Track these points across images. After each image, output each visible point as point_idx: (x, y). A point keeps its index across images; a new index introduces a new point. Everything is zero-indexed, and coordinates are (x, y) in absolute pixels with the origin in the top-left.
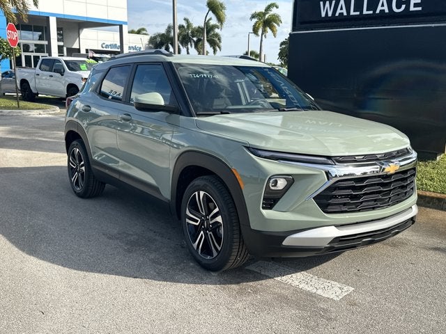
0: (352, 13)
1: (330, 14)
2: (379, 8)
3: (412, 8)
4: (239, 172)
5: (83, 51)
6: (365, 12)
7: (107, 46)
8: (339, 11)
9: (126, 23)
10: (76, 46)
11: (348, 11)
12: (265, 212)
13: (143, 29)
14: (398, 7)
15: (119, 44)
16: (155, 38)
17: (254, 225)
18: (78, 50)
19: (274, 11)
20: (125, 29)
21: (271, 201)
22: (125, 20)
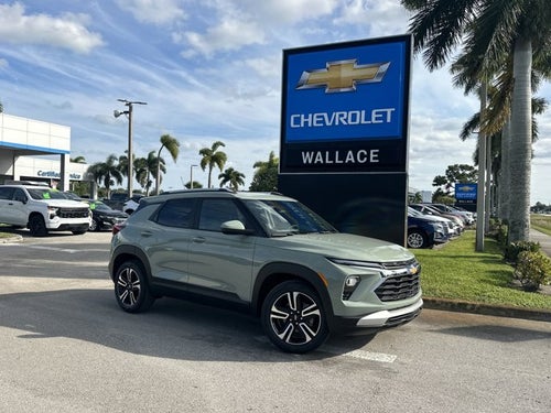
0: (327, 161)
1: (310, 162)
2: (348, 159)
3: (372, 160)
4: (325, 277)
5: (17, 178)
6: (337, 161)
7: (44, 174)
8: (317, 160)
9: (68, 153)
10: (9, 173)
11: (324, 160)
12: (345, 302)
13: (82, 158)
14: (362, 159)
15: (58, 172)
16: (96, 166)
17: (337, 312)
18: (12, 177)
19: (220, 149)
20: (67, 157)
21: (348, 293)
22: (68, 149)
